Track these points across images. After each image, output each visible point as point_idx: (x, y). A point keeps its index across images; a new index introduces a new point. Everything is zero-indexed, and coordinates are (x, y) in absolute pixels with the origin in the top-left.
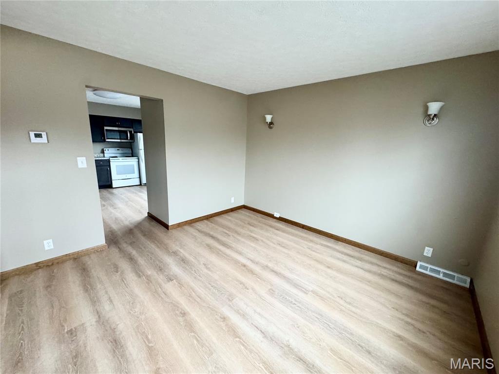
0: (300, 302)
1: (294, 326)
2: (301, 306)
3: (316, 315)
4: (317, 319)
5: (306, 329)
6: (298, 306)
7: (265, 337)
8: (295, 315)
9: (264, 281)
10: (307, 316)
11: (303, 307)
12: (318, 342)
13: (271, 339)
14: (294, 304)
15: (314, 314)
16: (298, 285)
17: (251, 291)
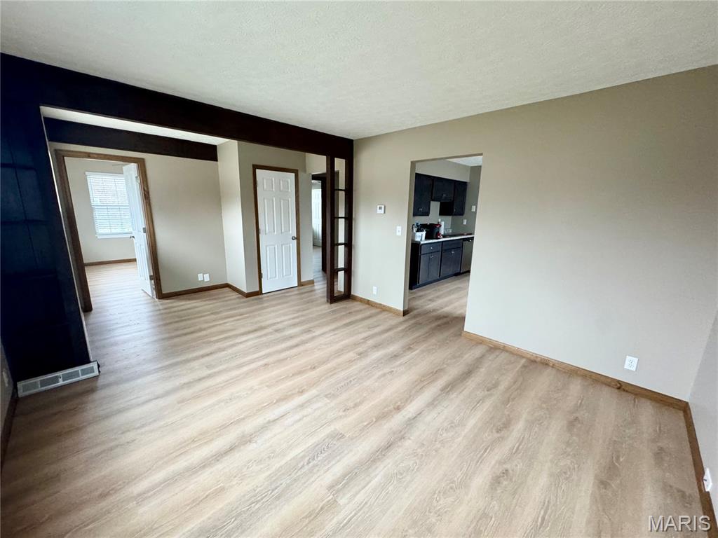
0: (311, 471)
1: (272, 453)
2: (303, 471)
3: (280, 489)
4: (273, 487)
5: (262, 466)
6: (303, 466)
7: (269, 422)
8: (289, 459)
9: (362, 430)
10: (283, 474)
11: (299, 473)
12: (240, 475)
13: (264, 428)
14: (309, 462)
15: (284, 485)
16: (351, 479)
17: (341, 413)
